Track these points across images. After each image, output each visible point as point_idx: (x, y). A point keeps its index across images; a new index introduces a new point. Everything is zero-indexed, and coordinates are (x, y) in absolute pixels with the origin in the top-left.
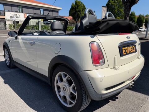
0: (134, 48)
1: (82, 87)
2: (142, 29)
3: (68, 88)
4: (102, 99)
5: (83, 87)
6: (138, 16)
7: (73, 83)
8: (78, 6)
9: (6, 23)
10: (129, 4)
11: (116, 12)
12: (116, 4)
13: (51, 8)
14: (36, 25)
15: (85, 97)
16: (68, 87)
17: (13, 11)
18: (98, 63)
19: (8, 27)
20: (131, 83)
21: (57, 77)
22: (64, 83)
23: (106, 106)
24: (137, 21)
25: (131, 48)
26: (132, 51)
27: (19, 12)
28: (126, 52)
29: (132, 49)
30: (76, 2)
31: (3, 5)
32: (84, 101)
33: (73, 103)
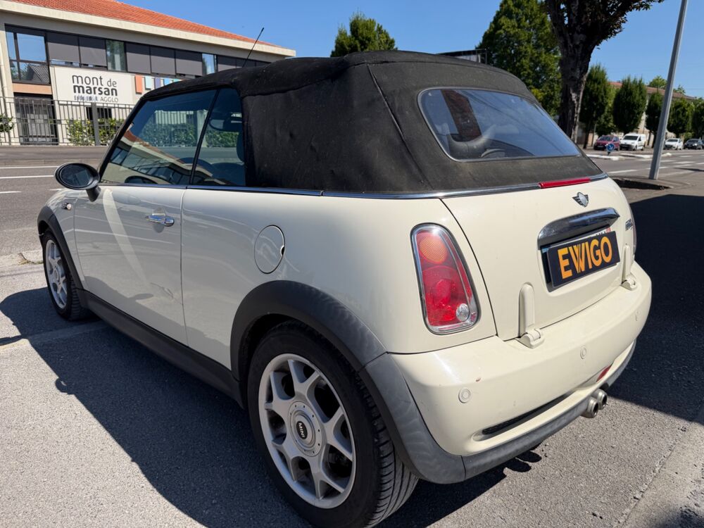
0: (606, 245)
1: (380, 427)
2: (635, 138)
3: (317, 426)
4: (469, 476)
5: (385, 428)
6: (621, 85)
7: (338, 406)
8: (364, 45)
9: (54, 116)
10: (582, 37)
11: (526, 66)
12: (523, 35)
13: (251, 51)
14: (183, 125)
15: (391, 468)
16: (316, 420)
17: (85, 66)
18: (450, 318)
19: (63, 131)
20: (594, 395)
21: (268, 374)
22: (300, 405)
23: (485, 499)
24: (615, 104)
25: (596, 248)
26: (597, 258)
27: (114, 70)
28: (571, 266)
29: (598, 252)
30: (355, 27)
31: (43, 38)
32: (388, 485)
33: (339, 493)
